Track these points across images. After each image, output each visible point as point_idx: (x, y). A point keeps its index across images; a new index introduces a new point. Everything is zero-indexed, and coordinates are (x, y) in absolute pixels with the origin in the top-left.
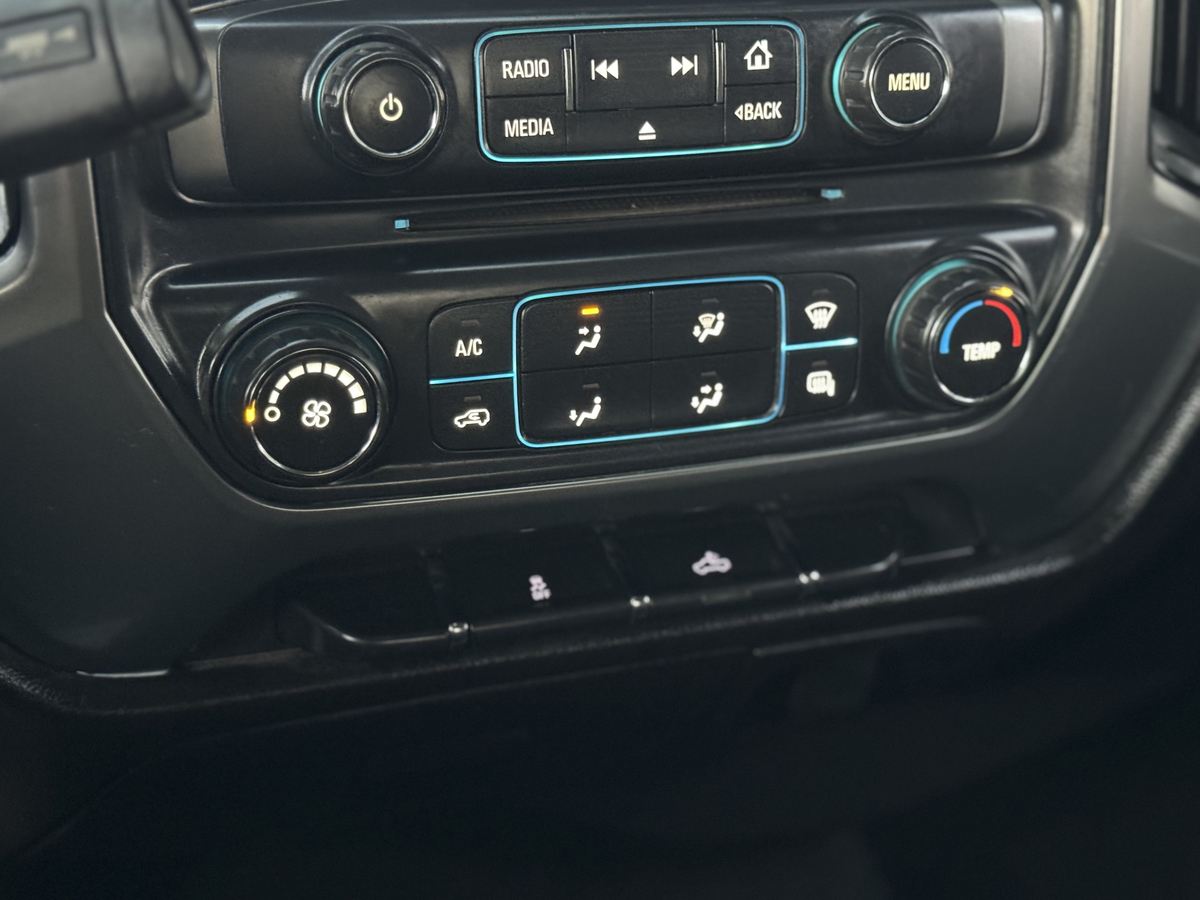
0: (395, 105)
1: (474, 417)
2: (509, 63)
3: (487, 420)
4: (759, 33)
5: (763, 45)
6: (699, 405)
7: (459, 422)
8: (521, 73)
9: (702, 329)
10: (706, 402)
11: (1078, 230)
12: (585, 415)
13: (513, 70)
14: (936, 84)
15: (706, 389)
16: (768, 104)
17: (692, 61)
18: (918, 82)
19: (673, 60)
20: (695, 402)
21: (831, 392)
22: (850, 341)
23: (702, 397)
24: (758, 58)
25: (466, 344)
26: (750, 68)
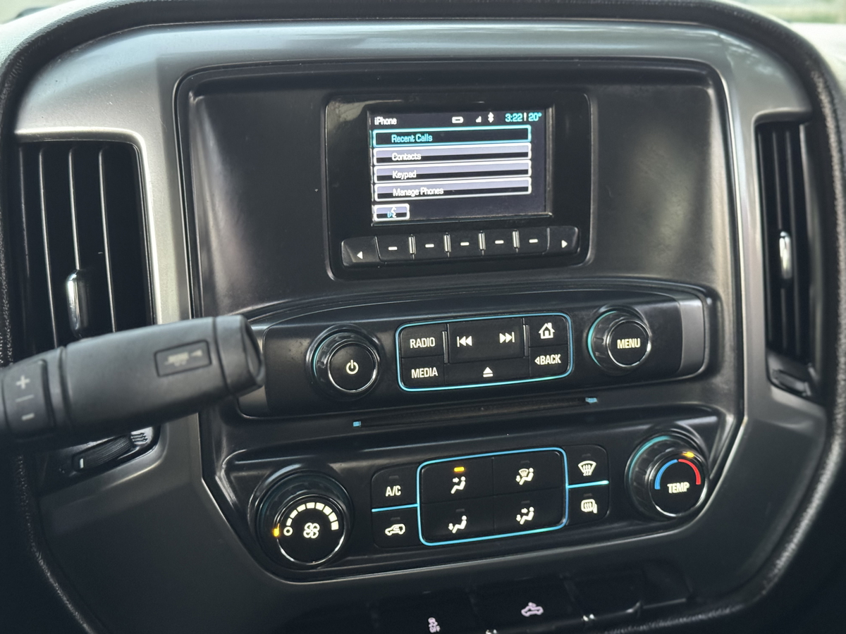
0: (354, 366)
1: (396, 529)
2: (414, 340)
3: (404, 530)
4: (546, 320)
5: (549, 325)
6: (521, 520)
7: (388, 532)
8: (420, 345)
9: (521, 477)
10: (525, 518)
11: (730, 419)
12: (457, 526)
13: (416, 344)
14: (644, 345)
15: (524, 511)
16: (553, 356)
17: (511, 335)
18: (634, 343)
19: (501, 335)
20: (518, 518)
21: (595, 511)
22: (605, 482)
23: (522, 515)
24: (547, 332)
25: (392, 489)
26: (542, 337)
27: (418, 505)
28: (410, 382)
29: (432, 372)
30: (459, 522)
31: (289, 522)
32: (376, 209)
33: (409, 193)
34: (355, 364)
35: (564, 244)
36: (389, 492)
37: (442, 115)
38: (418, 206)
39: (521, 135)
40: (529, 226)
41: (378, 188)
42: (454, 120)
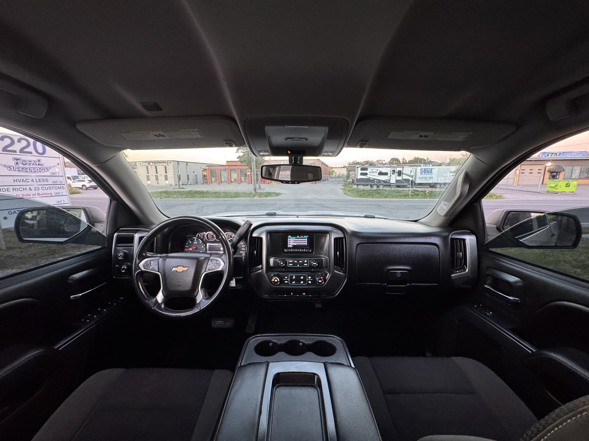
1: (286, 282)
4: (306, 260)
6: (301, 283)
8: (290, 261)
16: (306, 264)
17: (301, 261)
21: (311, 283)
22: (312, 280)
26: (305, 262)
27: (289, 279)
28: (289, 265)
29: (292, 265)
30: (294, 282)
31: (274, 279)
32: (288, 246)
33: (292, 244)
34: (282, 263)
35: (310, 251)
36: (286, 277)
37: (296, 236)
39: (306, 238)
40: (306, 249)
41: (289, 243)
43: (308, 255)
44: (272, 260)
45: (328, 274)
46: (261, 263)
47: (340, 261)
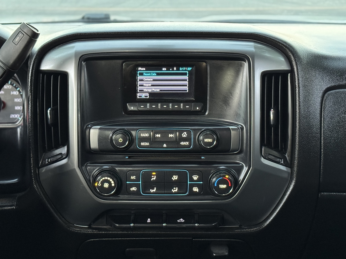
0: (121, 140)
1: (134, 189)
2: (142, 134)
3: (136, 189)
4: (185, 131)
5: (185, 133)
6: (173, 191)
7: (131, 189)
8: (144, 135)
9: (174, 178)
10: (175, 190)
12: (153, 190)
15: (175, 188)
16: (186, 142)
17: (173, 135)
19: (170, 135)
20: (173, 190)
21: (198, 191)
22: (201, 183)
23: (174, 189)
24: (184, 135)
25: (133, 177)
26: (183, 136)
27: (141, 182)
28: (140, 146)
29: (147, 144)
30: (154, 189)
31: (100, 182)
32: (138, 95)
33: (149, 90)
34: (122, 139)
35: (198, 108)
36: (132, 178)
37: (159, 67)
38: (151, 94)
39: (185, 74)
40: (186, 102)
41: (139, 88)
42: (163, 69)
43: (193, 118)
44: (94, 134)
45: (245, 169)
46: (65, 141)
47: (276, 134)
